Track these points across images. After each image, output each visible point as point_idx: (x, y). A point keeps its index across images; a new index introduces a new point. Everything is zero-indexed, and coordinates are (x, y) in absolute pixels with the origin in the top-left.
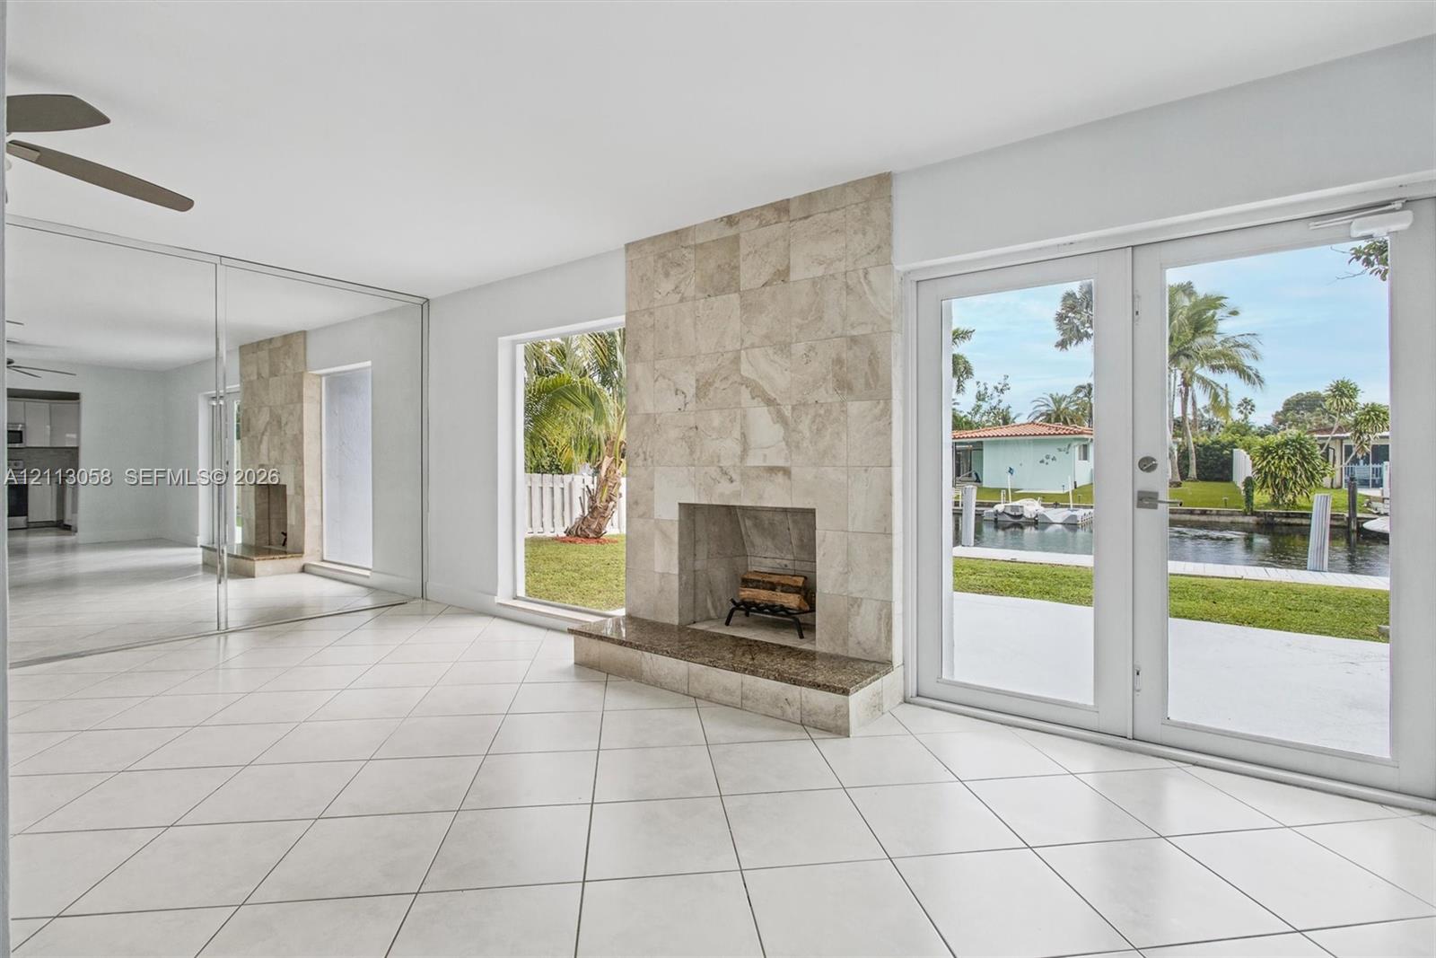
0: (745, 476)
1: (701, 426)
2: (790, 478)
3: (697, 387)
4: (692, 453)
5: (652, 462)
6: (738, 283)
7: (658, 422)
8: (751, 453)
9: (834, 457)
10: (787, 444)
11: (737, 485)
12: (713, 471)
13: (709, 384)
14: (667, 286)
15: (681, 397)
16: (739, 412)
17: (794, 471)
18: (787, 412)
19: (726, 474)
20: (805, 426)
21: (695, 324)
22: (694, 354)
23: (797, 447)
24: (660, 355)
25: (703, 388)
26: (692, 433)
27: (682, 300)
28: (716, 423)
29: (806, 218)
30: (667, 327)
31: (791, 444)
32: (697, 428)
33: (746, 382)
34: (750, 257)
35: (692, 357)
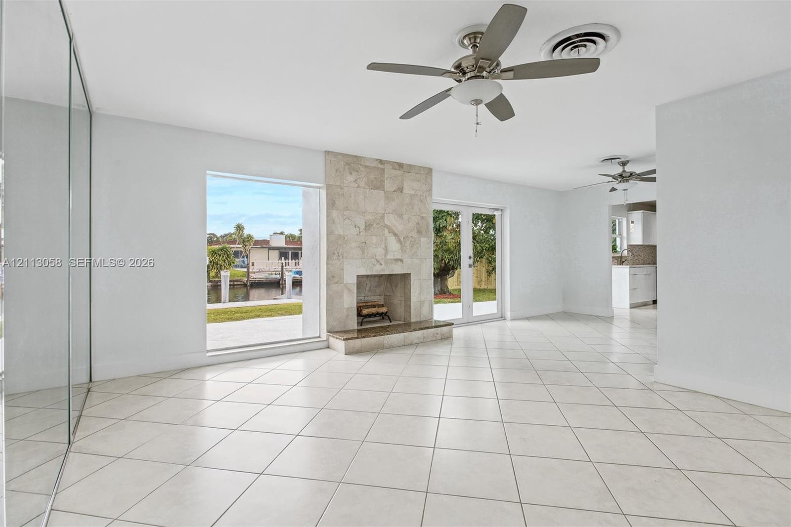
0: (386, 262)
1: (367, 242)
2: (403, 263)
3: (366, 226)
4: (363, 253)
5: (343, 257)
6: (384, 187)
7: (346, 239)
8: (389, 253)
9: (417, 255)
10: (402, 251)
11: (383, 266)
12: (373, 261)
13: (371, 225)
14: (351, 178)
15: (358, 229)
16: (384, 237)
17: (404, 260)
18: (402, 239)
19: (379, 262)
20: (407, 244)
21: (365, 199)
22: (364, 211)
23: (405, 252)
24: (347, 209)
25: (368, 226)
26: (363, 245)
27: (358, 187)
28: (374, 241)
29: (409, 172)
30: (350, 197)
31: (403, 250)
32: (365, 243)
33: (386, 226)
34: (389, 179)
35: (363, 212)
